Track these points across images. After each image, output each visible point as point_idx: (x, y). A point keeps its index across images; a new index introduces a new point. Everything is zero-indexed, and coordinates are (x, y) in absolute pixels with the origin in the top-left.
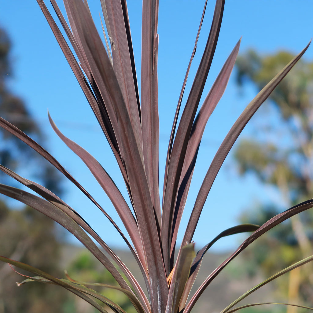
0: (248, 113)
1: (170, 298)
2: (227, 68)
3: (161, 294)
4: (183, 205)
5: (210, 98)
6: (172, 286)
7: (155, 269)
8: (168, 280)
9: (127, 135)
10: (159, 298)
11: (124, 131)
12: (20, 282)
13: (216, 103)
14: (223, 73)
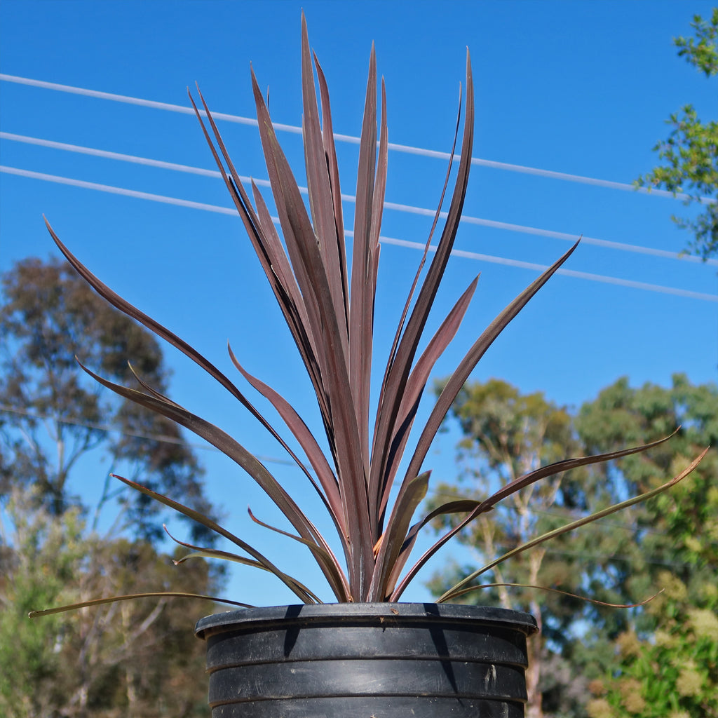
0: (492, 332)
1: (376, 573)
2: (460, 308)
3: (365, 567)
4: (399, 459)
5: (437, 340)
6: (380, 557)
7: (359, 533)
8: (374, 550)
9: (333, 349)
10: (361, 573)
11: (330, 343)
12: (177, 561)
13: (445, 346)
14: (454, 313)
